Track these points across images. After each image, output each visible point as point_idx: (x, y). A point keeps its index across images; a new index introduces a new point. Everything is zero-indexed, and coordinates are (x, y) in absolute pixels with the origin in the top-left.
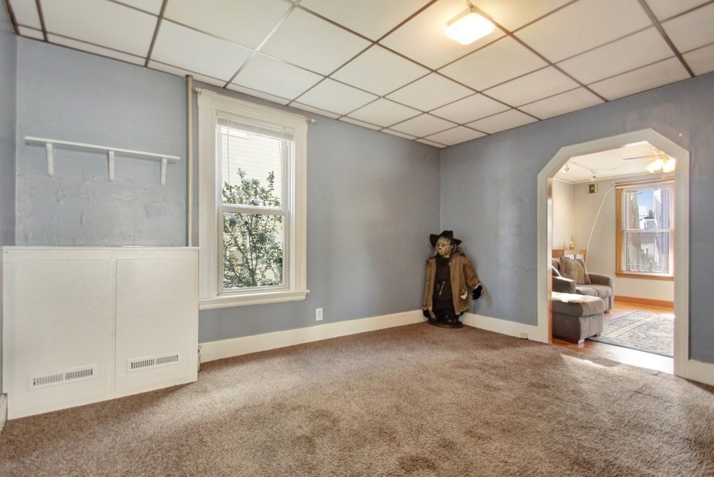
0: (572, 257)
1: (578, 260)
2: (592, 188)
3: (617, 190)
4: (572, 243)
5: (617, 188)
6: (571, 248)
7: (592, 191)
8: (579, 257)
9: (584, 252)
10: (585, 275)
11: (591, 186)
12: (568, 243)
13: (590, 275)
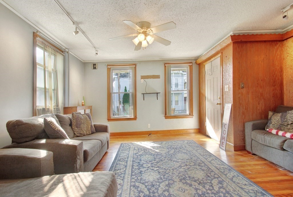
0: (82, 112)
1: (87, 114)
2: (94, 66)
3: (108, 68)
4: (83, 101)
5: (108, 67)
6: (83, 105)
7: (95, 68)
8: (88, 111)
9: (90, 108)
10: (91, 126)
11: (94, 65)
12: (81, 101)
13: (94, 125)
